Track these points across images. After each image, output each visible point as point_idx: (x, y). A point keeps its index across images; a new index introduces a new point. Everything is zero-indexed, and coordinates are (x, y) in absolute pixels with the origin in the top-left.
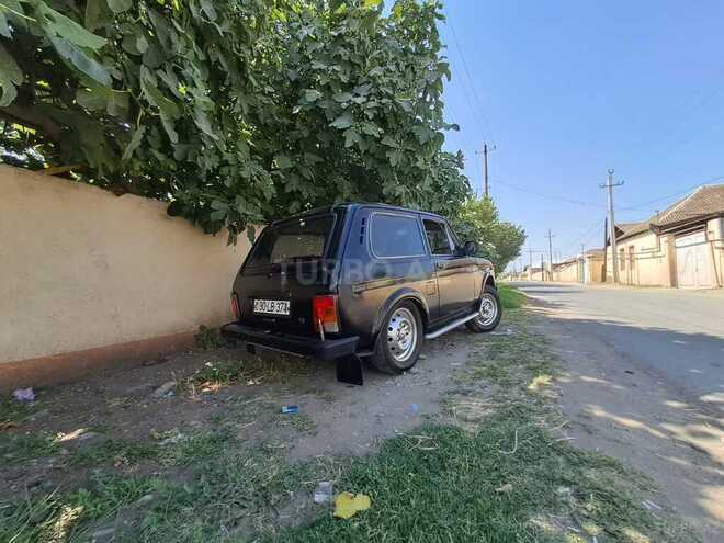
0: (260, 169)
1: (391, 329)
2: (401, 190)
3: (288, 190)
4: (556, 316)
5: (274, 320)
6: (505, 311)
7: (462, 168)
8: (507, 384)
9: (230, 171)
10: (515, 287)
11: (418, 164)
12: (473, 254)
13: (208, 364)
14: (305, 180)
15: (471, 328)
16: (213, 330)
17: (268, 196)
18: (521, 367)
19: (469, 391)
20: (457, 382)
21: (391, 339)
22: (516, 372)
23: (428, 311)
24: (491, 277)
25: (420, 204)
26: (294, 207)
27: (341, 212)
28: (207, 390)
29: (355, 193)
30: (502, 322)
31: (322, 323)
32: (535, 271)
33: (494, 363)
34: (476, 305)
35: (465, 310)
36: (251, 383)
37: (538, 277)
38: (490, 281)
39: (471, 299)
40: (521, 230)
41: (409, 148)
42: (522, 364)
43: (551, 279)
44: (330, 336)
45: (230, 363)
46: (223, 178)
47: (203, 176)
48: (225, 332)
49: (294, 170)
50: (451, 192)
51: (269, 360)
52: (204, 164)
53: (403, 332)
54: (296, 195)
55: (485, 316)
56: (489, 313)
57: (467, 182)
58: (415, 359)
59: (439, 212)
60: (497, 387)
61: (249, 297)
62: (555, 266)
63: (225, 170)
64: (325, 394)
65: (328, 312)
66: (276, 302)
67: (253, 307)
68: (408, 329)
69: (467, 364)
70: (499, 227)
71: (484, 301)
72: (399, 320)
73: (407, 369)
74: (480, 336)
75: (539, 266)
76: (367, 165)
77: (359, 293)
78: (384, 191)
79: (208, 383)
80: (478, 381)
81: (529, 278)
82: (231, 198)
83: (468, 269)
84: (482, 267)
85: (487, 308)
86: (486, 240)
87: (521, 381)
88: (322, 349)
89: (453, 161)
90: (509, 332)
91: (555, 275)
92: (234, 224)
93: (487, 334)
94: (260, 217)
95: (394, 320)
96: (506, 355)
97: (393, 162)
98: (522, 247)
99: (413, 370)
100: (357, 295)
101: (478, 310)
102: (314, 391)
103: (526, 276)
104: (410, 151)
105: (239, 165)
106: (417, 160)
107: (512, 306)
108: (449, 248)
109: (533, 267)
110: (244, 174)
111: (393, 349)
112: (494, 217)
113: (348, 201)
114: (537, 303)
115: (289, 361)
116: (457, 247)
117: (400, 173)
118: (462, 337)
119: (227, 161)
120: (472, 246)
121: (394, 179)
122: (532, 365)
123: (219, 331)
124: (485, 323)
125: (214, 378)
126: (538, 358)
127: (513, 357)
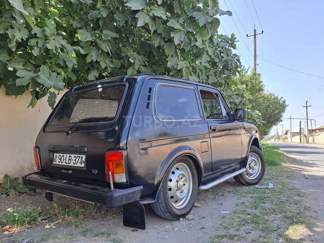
0: (64, 43)
1: (171, 180)
2: (182, 64)
3: (88, 60)
4: (309, 173)
5: (70, 172)
6: (267, 168)
7: (235, 48)
8: (267, 230)
9: (37, 43)
10: (278, 148)
11: (197, 44)
12: (241, 119)
13: (9, 210)
14: (103, 52)
15: (239, 181)
16: (16, 179)
17: (70, 66)
18: (279, 216)
19: (236, 236)
20: (225, 228)
21: (170, 189)
22: (274, 220)
23: (202, 166)
24: (256, 139)
25: (199, 76)
26: (93, 75)
27: (132, 82)
28: (7, 233)
29: (145, 66)
30: (265, 176)
31: (113, 174)
32: (294, 134)
33: (257, 212)
34: (243, 163)
35: (234, 166)
36: (47, 227)
37: (296, 139)
38: (255, 142)
39: (240, 157)
40: (282, 100)
41: (191, 30)
42: (281, 213)
43: (308, 142)
44: (118, 186)
45: (29, 209)
46: (32, 48)
47: (13, 46)
48: (27, 181)
49: (94, 44)
50: (225, 67)
51: (65, 207)
52: (14, 36)
53: (181, 183)
54: (94, 65)
55: (251, 171)
56: (254, 169)
57: (238, 60)
58: (191, 207)
59: (215, 84)
60: (258, 233)
61: (50, 151)
62: (311, 131)
63: (33, 42)
64: (112, 237)
65: (118, 165)
66: (73, 156)
67: (52, 160)
68: (185, 180)
69: (235, 212)
70: (265, 98)
71: (250, 159)
72: (177, 173)
73: (184, 216)
74: (246, 189)
75: (298, 130)
76: (156, 42)
77: (145, 149)
78: (169, 65)
79: (8, 227)
80: (244, 228)
81: (289, 140)
82: (37, 67)
83: (237, 132)
84: (248, 130)
85: (252, 165)
86: (253, 108)
87: (278, 228)
88: (111, 197)
89: (228, 42)
90: (271, 186)
91: (310, 139)
92: (37, 89)
93: (252, 187)
94: (62, 84)
95: (173, 173)
96: (267, 205)
97: (176, 42)
98: (283, 114)
99: (189, 216)
100: (142, 152)
101: (245, 166)
102: (103, 234)
103: (286, 138)
104: (192, 33)
105: (46, 38)
106: (196, 40)
107: (273, 164)
108: (221, 114)
109: (293, 131)
110: (49, 46)
111: (172, 197)
112: (261, 90)
113: (139, 73)
114: (295, 161)
115: (83, 207)
116: (228, 114)
117: (183, 50)
118: (232, 189)
119: (36, 34)
120: (241, 112)
121: (177, 56)
122: (289, 214)
123: (21, 180)
124: (251, 178)
125: (14, 222)
126: (294, 208)
127: (273, 207)
